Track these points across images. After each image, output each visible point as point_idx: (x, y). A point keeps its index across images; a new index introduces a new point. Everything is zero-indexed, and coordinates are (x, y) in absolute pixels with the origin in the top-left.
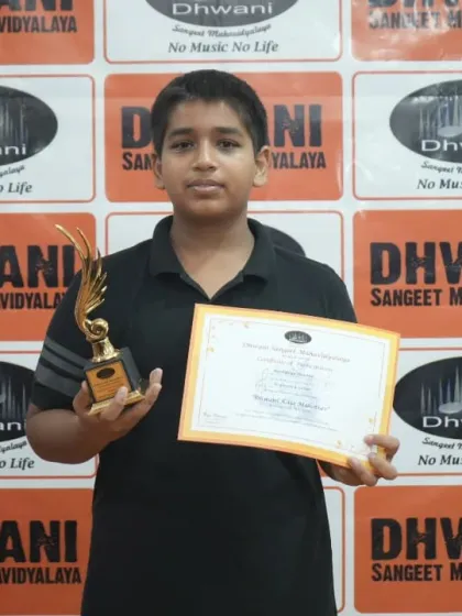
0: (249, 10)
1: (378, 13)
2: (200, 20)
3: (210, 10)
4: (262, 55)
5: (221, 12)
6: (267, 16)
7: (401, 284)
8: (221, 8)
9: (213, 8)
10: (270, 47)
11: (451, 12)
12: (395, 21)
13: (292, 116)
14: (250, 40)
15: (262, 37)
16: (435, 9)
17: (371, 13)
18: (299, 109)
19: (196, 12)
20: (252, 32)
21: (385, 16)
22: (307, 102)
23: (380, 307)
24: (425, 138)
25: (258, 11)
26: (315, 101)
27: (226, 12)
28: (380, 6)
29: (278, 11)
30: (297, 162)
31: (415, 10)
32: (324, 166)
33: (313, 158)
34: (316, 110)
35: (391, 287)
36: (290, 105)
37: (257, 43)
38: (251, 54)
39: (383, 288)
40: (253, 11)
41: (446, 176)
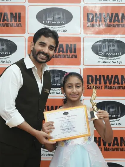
1: (89, 24)
3: (52, 22)
4: (63, 33)
5: (54, 23)
6: (64, 24)
10: (65, 31)
12: (93, 26)
15: (63, 29)
17: (88, 24)
18: (71, 45)
20: (61, 27)
21: (91, 24)
22: (73, 43)
23: (89, 89)
24: (99, 52)
26: (75, 43)
28: (90, 22)
29: (67, 22)
30: (71, 57)
32: (77, 58)
33: (74, 56)
34: (75, 45)
35: (91, 85)
36: (69, 44)
39: (89, 85)
40: (61, 23)
41: (104, 60)
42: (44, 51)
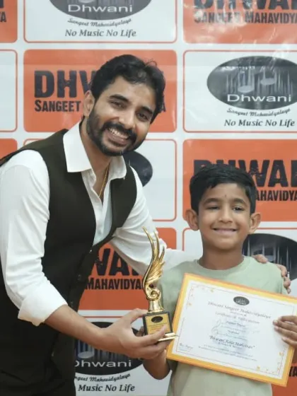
0: (118, 9)
2: (86, 15)
3: (92, 9)
4: (126, 39)
5: (99, 11)
6: (129, 14)
8: (100, 8)
9: (94, 8)
10: (131, 33)
11: (247, 13)
12: (211, 18)
14: (118, 29)
16: (237, 11)
17: (196, 13)
19: (84, 10)
20: (119, 24)
21: (205, 14)
24: (229, 93)
25: (123, 10)
27: (102, 10)
28: (202, 8)
29: (136, 10)
31: (224, 11)
32: (165, 110)
37: (122, 31)
38: (118, 38)
40: (120, 10)
41: (242, 118)
42: (122, 120)
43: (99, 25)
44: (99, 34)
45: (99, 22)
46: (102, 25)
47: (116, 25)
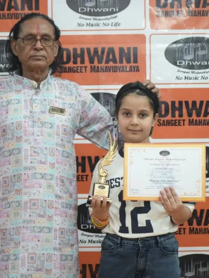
0: (109, 10)
2: (90, 14)
3: (94, 10)
4: (114, 28)
5: (98, 11)
6: (116, 12)
7: (169, 117)
8: (98, 9)
9: (95, 9)
10: (117, 24)
11: (189, 11)
12: (166, 14)
13: (126, 51)
14: (110, 22)
15: (114, 21)
16: (182, 9)
18: (129, 49)
19: (88, 11)
20: (110, 18)
21: (163, 12)
22: (132, 46)
23: (161, 126)
24: (178, 60)
25: (112, 10)
27: (100, 11)
28: (161, 8)
30: (128, 70)
31: (175, 9)
32: (139, 71)
33: (134, 68)
34: (135, 49)
35: (165, 119)
36: (125, 47)
37: (112, 23)
38: (110, 27)
39: (162, 119)
40: (110, 10)
41: (187, 75)
43: (98, 20)
44: (98, 25)
45: (98, 18)
46: (100, 20)
47: (108, 19)
